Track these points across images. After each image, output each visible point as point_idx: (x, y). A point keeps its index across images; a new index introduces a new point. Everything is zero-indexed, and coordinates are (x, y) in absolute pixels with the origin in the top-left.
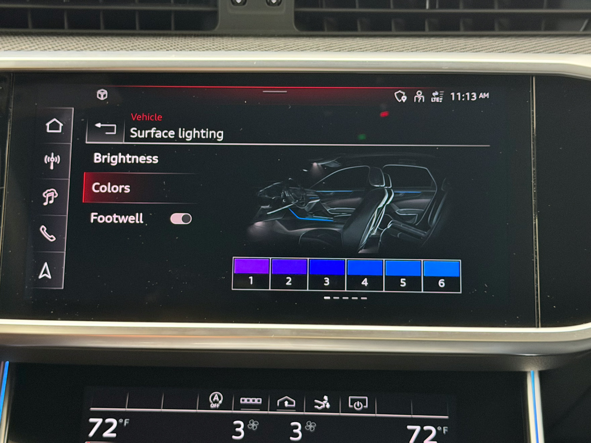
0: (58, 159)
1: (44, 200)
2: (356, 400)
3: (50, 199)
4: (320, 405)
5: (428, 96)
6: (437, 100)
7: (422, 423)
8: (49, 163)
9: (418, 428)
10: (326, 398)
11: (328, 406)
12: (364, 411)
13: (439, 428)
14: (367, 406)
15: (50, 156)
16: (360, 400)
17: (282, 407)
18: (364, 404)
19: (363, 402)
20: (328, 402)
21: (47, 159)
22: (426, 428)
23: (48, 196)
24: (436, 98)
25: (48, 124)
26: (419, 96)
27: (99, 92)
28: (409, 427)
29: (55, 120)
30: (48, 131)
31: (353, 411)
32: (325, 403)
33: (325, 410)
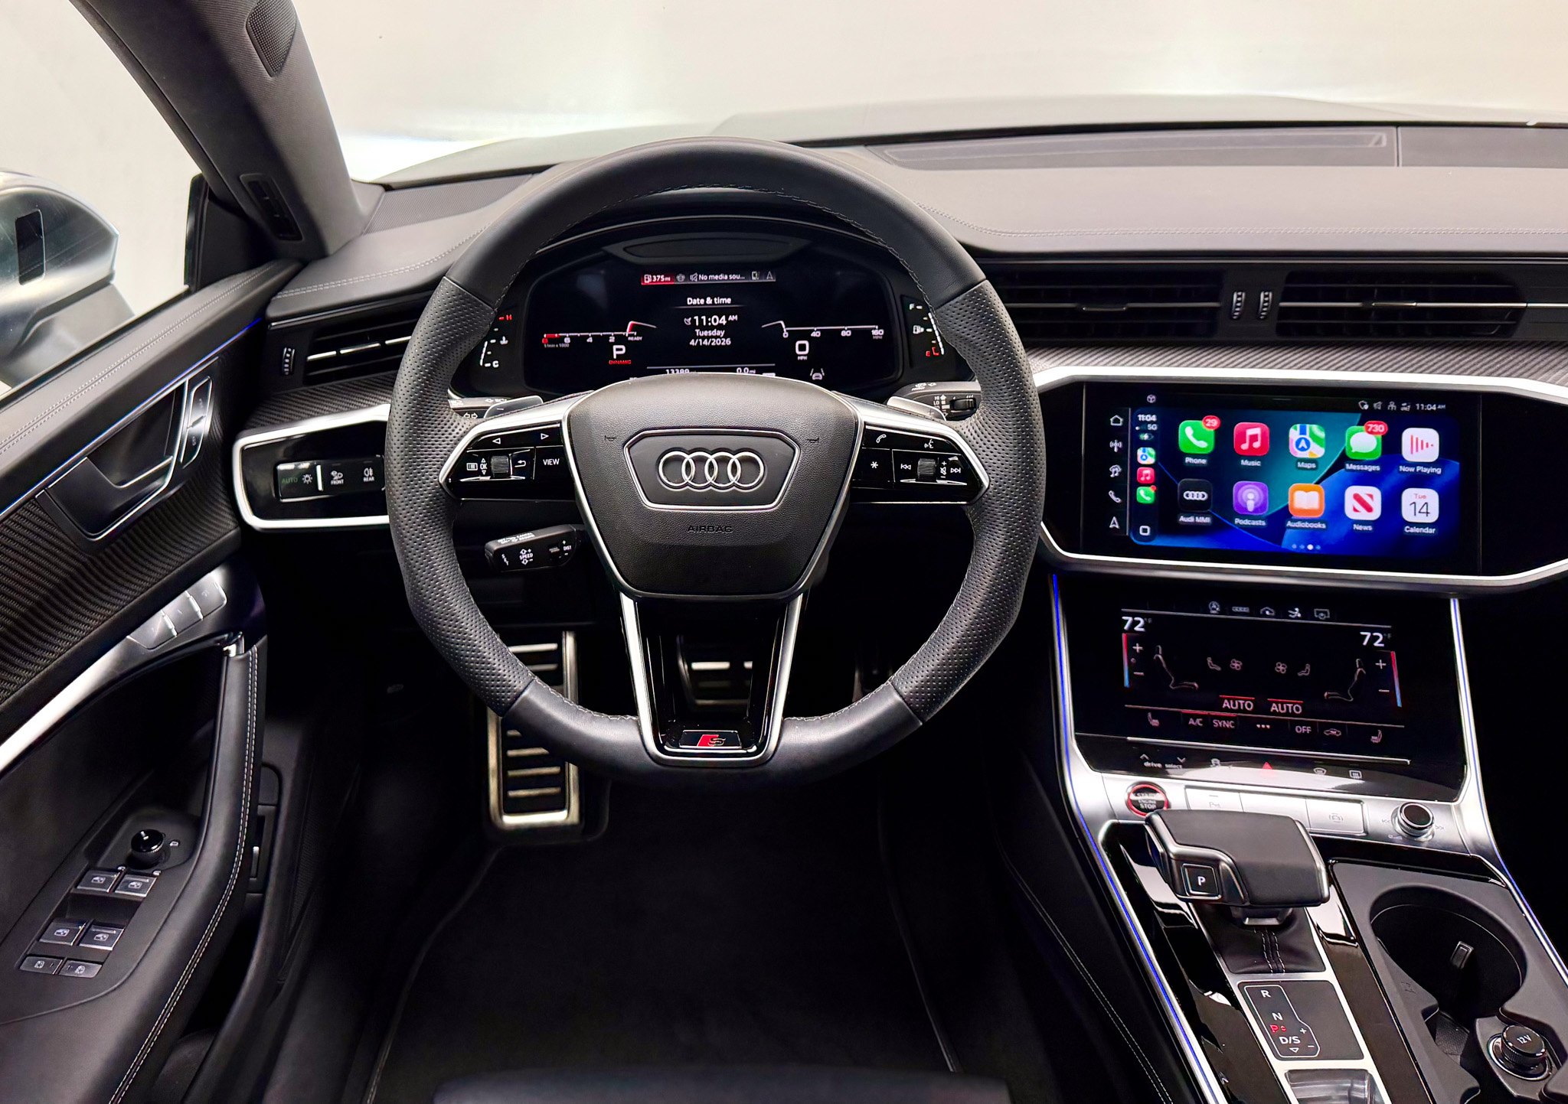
0: (1120, 445)
1: (1111, 473)
2: (1321, 612)
3: (1115, 472)
4: (1293, 615)
5: (1399, 406)
6: (1405, 409)
7: (1372, 630)
8: (1113, 448)
9: (1368, 634)
10: (1297, 609)
11: (1299, 615)
12: (1327, 620)
13: (1385, 635)
14: (1328, 617)
15: (1114, 442)
16: (1324, 612)
17: (1265, 615)
18: (1327, 615)
19: (1325, 613)
20: (1300, 612)
21: (1112, 444)
22: (1375, 634)
23: (1113, 470)
24: (1406, 408)
25: (1112, 420)
26: (1392, 406)
27: (1149, 397)
28: (1362, 633)
29: (1116, 416)
30: (1112, 424)
31: (1318, 619)
32: (1297, 613)
33: (1297, 618)
